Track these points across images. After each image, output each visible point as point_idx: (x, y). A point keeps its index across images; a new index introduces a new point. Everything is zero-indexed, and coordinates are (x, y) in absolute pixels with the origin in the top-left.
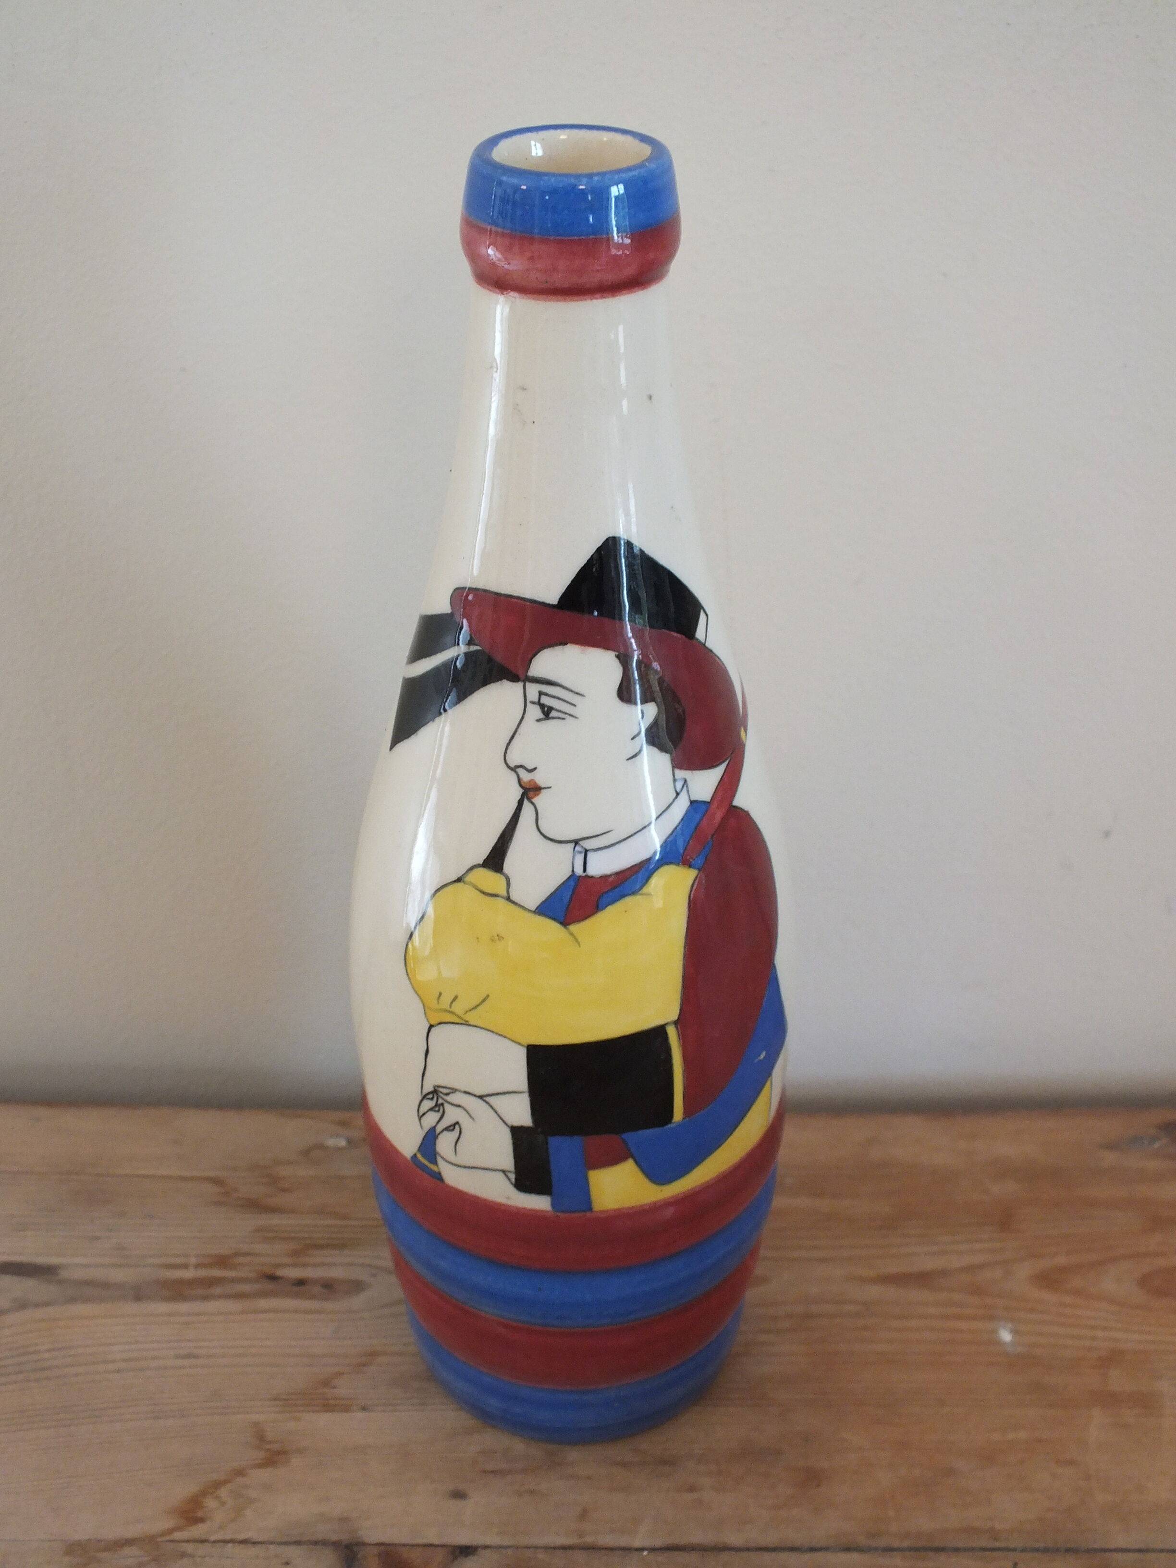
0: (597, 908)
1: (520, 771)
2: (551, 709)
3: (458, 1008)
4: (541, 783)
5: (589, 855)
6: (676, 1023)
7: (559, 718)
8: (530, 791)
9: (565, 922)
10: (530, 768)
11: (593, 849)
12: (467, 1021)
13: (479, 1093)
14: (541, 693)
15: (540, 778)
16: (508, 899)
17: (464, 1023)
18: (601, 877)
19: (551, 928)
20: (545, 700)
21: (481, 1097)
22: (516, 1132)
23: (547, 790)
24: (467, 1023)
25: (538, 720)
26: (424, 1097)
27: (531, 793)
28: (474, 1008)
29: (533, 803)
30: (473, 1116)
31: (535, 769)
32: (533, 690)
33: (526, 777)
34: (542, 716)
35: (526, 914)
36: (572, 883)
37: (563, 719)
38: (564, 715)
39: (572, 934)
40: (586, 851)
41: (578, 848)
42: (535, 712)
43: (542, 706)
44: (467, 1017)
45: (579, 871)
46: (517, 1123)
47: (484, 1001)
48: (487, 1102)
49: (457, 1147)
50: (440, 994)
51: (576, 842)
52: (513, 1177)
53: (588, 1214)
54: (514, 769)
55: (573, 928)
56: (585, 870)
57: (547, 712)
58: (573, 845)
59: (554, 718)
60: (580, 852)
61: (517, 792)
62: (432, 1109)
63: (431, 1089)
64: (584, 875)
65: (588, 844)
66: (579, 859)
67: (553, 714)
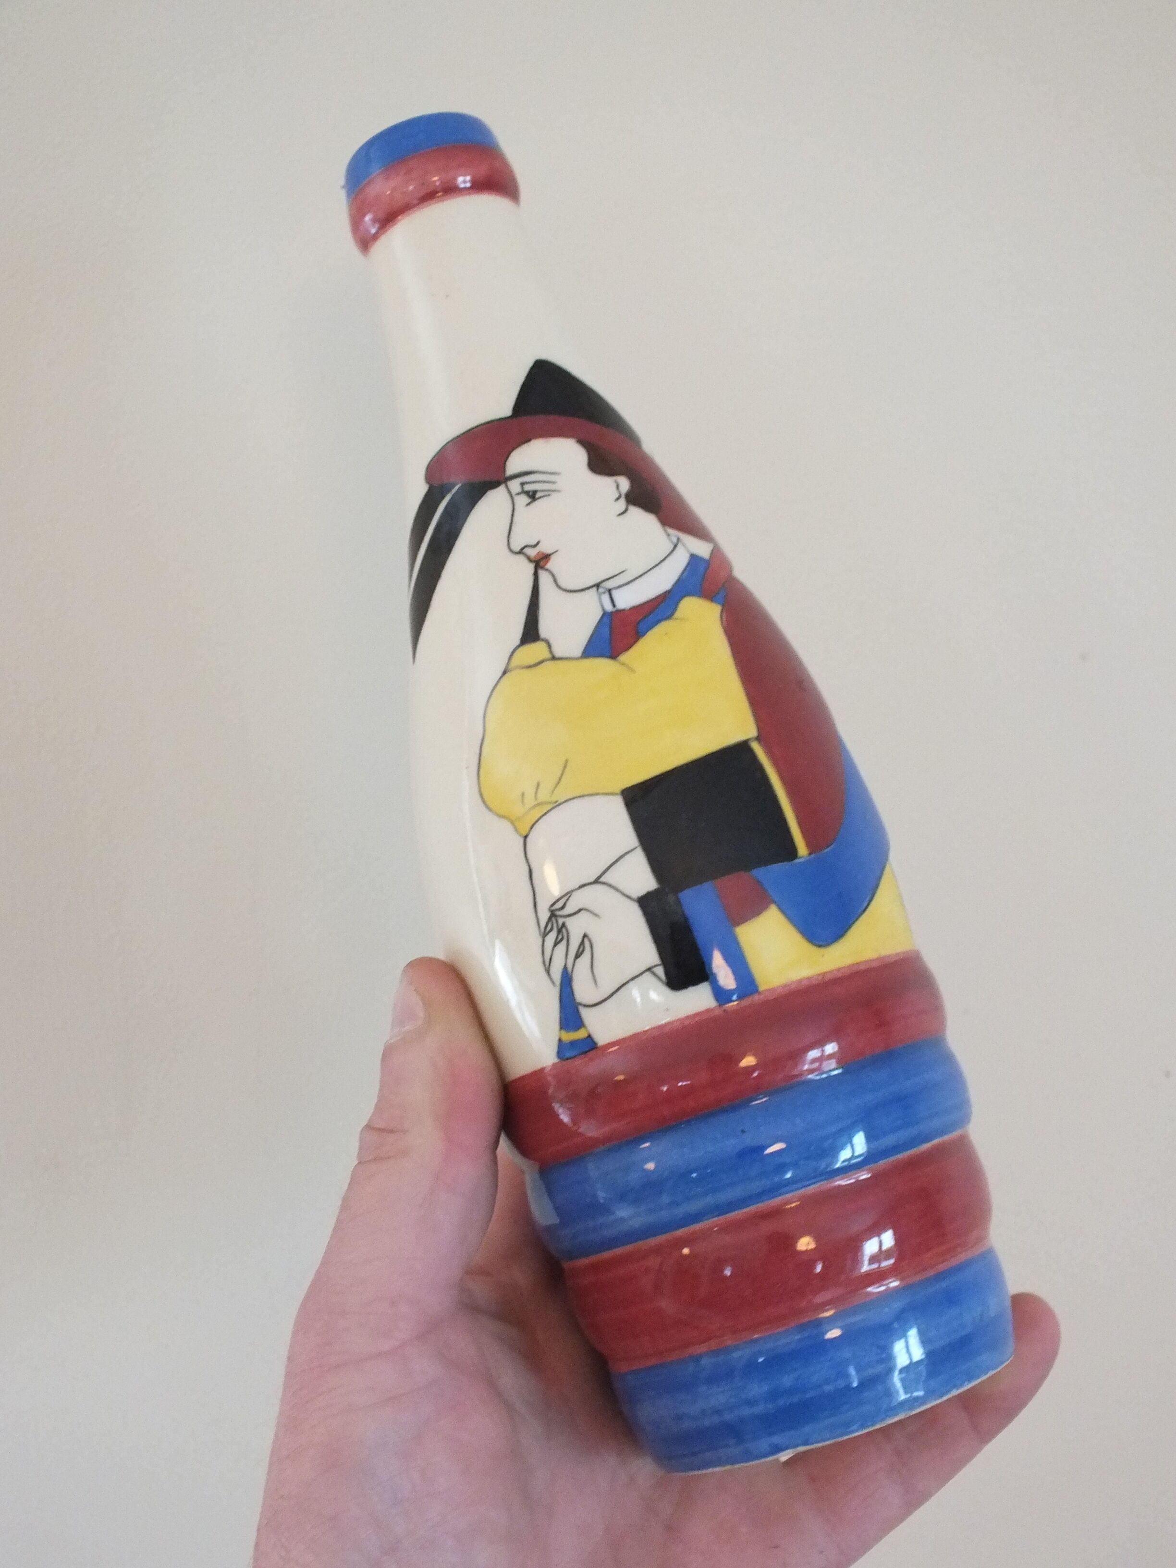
0: (637, 635)
1: (527, 551)
2: (535, 492)
3: (544, 795)
4: (548, 551)
5: (614, 593)
6: (758, 739)
7: (544, 496)
8: (540, 562)
9: (613, 655)
10: (534, 543)
11: (614, 588)
12: (556, 802)
13: (592, 880)
14: (522, 484)
15: (545, 548)
16: (554, 658)
17: (555, 805)
18: (630, 609)
19: (602, 665)
20: (528, 488)
21: (597, 881)
22: (645, 902)
23: (555, 554)
24: (557, 803)
25: (528, 504)
26: (545, 935)
27: (542, 562)
28: (558, 783)
29: (547, 570)
30: (596, 911)
31: (538, 543)
32: (515, 485)
33: (532, 552)
34: (528, 500)
35: (575, 663)
36: (606, 620)
37: (549, 495)
38: (548, 493)
39: (623, 664)
40: (610, 591)
41: (601, 590)
42: (523, 500)
43: (527, 493)
44: (554, 799)
45: (609, 608)
46: (642, 892)
47: (565, 767)
48: (604, 883)
49: (595, 972)
50: (523, 794)
51: (598, 586)
52: (660, 971)
53: (756, 998)
54: (521, 552)
55: (623, 657)
56: (614, 606)
57: (533, 496)
58: (595, 589)
59: (540, 498)
60: (604, 593)
61: (531, 567)
62: (556, 944)
63: (548, 914)
64: (614, 610)
65: (610, 584)
66: (606, 598)
67: (538, 495)
